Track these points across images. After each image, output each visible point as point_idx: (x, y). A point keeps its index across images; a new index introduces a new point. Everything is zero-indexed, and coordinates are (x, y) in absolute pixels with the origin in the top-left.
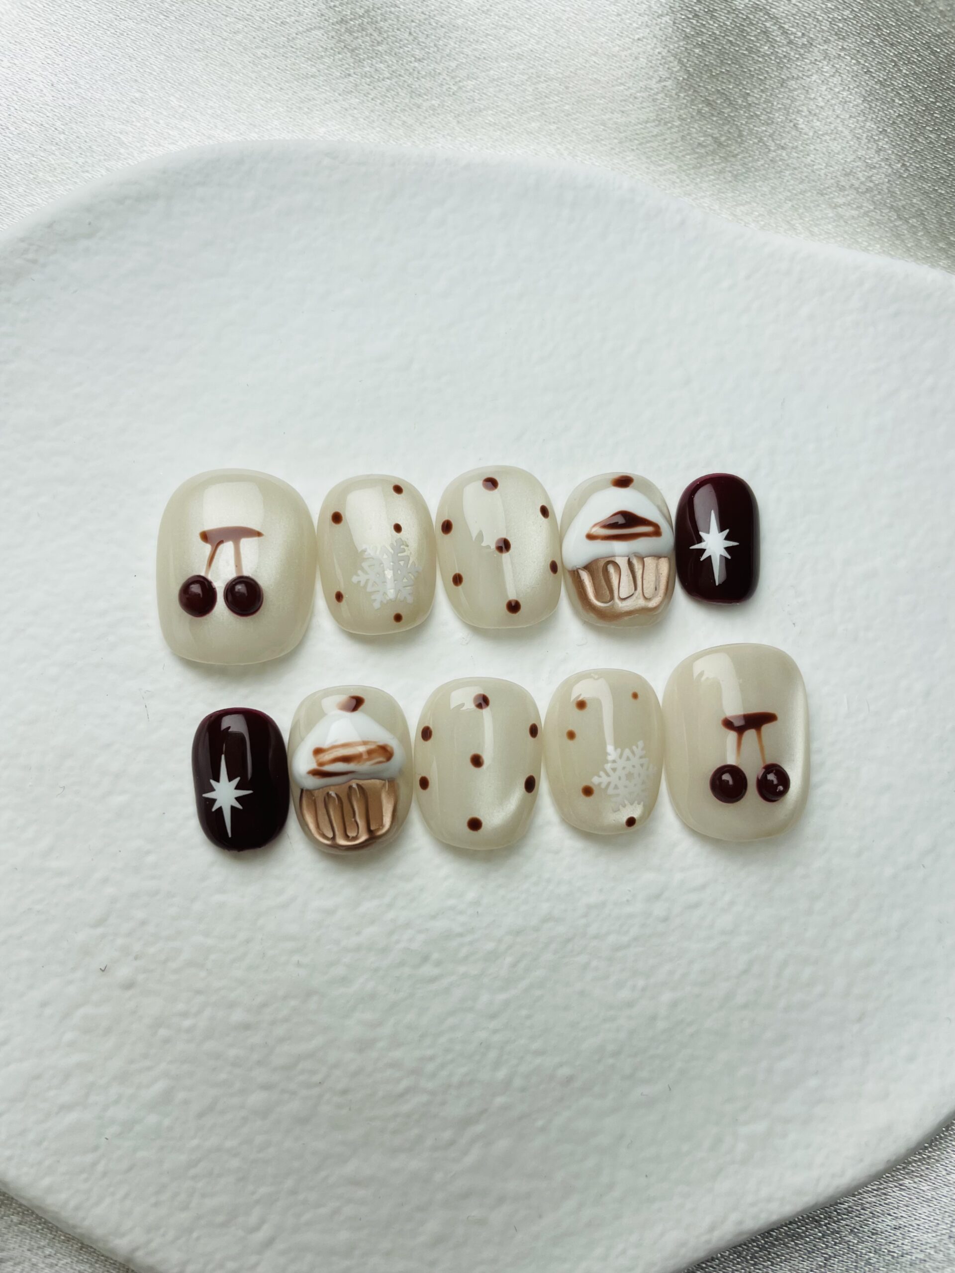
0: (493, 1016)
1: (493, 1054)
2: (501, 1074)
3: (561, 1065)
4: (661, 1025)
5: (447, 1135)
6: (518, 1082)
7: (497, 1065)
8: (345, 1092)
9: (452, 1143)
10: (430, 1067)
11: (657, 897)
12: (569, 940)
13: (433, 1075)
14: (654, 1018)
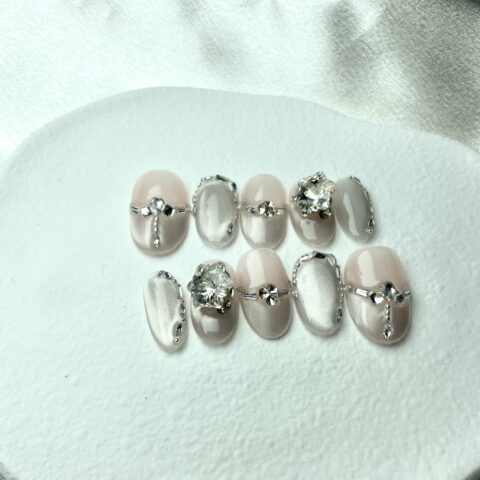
0: (238, 410)
1: (236, 428)
2: (239, 438)
3: (267, 437)
4: (316, 423)
5: (211, 466)
6: (246, 444)
7: (238, 433)
8: (166, 440)
9: (214, 470)
10: (206, 431)
11: (316, 362)
12: (275, 377)
13: (208, 435)
14: (313, 419)
